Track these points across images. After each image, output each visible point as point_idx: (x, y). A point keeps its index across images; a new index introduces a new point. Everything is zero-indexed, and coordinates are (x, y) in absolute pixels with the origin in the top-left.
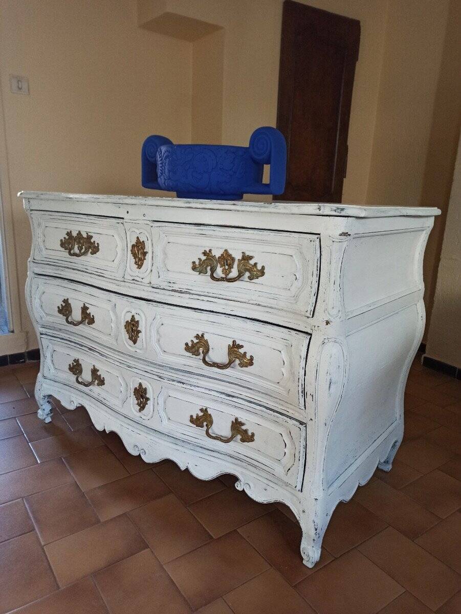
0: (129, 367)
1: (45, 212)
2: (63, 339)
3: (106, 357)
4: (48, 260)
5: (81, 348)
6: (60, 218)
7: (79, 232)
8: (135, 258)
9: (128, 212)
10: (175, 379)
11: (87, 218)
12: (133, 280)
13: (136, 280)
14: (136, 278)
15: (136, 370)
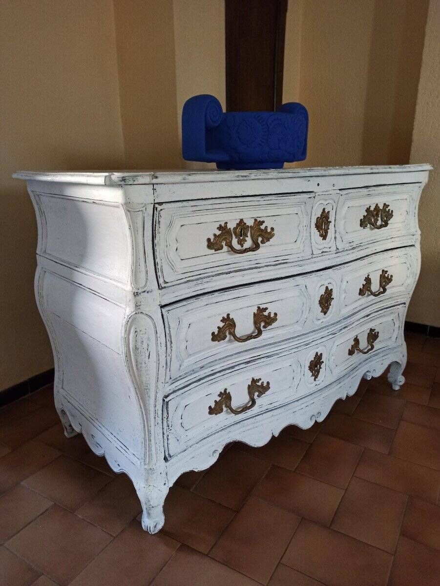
0: (307, 345)
1: (185, 204)
2: (199, 380)
3: (277, 354)
4: (187, 275)
5: (234, 369)
6: (210, 207)
7: (242, 220)
8: (319, 231)
9: (318, 185)
10: (340, 328)
11: (260, 199)
12: (323, 252)
13: (325, 252)
14: (324, 250)
15: (314, 343)
